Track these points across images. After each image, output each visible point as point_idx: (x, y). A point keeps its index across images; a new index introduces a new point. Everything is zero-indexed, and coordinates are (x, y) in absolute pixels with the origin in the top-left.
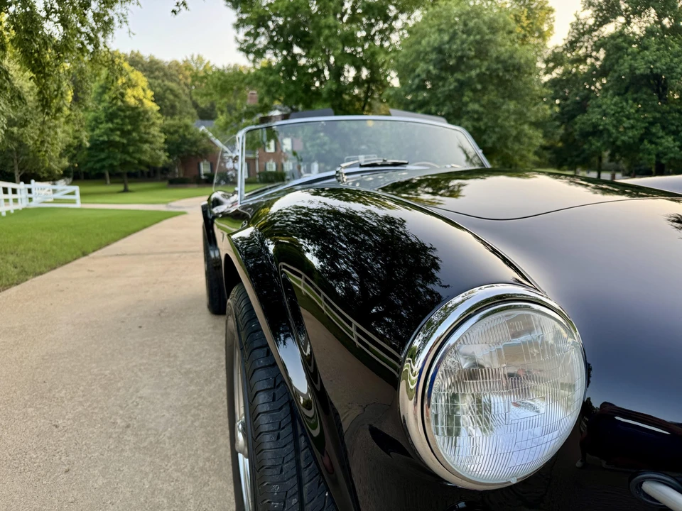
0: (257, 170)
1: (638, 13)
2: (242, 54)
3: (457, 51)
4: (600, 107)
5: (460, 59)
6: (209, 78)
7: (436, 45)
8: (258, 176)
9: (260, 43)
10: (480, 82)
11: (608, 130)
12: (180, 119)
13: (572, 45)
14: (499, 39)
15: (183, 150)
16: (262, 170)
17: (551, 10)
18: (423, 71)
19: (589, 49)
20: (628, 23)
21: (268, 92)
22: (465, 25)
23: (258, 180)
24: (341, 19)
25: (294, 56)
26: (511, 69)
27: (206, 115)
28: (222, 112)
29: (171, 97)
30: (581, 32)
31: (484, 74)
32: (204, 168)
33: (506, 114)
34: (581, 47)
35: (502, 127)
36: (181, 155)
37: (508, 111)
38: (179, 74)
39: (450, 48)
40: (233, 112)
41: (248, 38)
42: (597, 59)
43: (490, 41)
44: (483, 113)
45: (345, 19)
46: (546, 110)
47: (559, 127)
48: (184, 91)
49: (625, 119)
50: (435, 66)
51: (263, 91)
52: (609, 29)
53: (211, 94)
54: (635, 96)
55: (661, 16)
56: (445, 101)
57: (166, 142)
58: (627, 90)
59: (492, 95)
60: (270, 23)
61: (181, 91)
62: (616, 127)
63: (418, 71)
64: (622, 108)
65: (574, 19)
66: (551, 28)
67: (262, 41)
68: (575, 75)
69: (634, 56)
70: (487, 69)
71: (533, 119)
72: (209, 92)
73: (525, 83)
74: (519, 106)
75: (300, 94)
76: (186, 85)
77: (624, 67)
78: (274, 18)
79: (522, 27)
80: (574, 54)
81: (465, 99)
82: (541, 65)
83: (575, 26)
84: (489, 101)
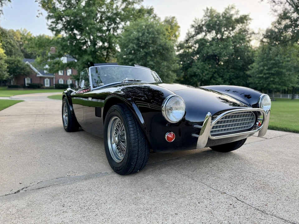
0: (54, 83)
1: (210, 32)
2: (50, 31)
3: (145, 40)
4: (196, 65)
5: (146, 43)
6: (33, 40)
7: (137, 37)
8: (54, 86)
9: (58, 27)
10: (154, 53)
11: (199, 75)
12: (15, 57)
13: (187, 41)
14: (161, 37)
15: (17, 72)
16: (57, 83)
17: (179, 27)
18: (132, 47)
19: (193, 43)
20: (206, 35)
21: (63, 49)
22: (148, 30)
23: (54, 88)
24: (96, 21)
25: (75, 34)
26: (165, 49)
27: (28, 56)
28: (39, 56)
29: (10, 46)
30: (190, 37)
31: (155, 50)
32: (27, 81)
33: (163, 67)
34: (190, 43)
35: (162, 71)
36: (15, 74)
37: (164, 65)
38: (14, 36)
39: (142, 39)
40: (45, 56)
41: (52, 24)
42: (195, 47)
43: (157, 38)
44: (155, 66)
45: (98, 21)
46: (177, 66)
47: (182, 72)
48: (17, 44)
49: (205, 71)
50: (136, 45)
51: (60, 48)
52: (200, 37)
53: (33, 47)
54: (209, 62)
55: (217, 34)
56: (140, 59)
57: (8, 67)
58: (206, 60)
59: (158, 59)
60: (63, 19)
61: (15, 44)
62: (202, 74)
63: (129, 47)
64: (204, 67)
65: (187, 32)
66: (179, 34)
67: (60, 26)
68: (188, 53)
69: (208, 47)
70: (156, 49)
71: (173, 69)
72: (33, 46)
73: (170, 55)
74: (168, 64)
75: (77, 51)
76: (18, 41)
77: (204, 51)
78: (65, 17)
79: (169, 33)
80: (187, 44)
81: (148, 59)
82: (175, 48)
83: (188, 34)
84: (157, 61)
